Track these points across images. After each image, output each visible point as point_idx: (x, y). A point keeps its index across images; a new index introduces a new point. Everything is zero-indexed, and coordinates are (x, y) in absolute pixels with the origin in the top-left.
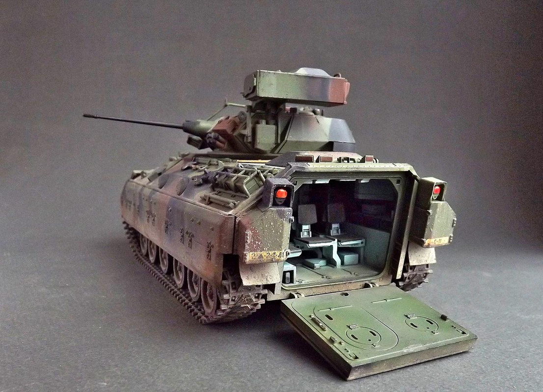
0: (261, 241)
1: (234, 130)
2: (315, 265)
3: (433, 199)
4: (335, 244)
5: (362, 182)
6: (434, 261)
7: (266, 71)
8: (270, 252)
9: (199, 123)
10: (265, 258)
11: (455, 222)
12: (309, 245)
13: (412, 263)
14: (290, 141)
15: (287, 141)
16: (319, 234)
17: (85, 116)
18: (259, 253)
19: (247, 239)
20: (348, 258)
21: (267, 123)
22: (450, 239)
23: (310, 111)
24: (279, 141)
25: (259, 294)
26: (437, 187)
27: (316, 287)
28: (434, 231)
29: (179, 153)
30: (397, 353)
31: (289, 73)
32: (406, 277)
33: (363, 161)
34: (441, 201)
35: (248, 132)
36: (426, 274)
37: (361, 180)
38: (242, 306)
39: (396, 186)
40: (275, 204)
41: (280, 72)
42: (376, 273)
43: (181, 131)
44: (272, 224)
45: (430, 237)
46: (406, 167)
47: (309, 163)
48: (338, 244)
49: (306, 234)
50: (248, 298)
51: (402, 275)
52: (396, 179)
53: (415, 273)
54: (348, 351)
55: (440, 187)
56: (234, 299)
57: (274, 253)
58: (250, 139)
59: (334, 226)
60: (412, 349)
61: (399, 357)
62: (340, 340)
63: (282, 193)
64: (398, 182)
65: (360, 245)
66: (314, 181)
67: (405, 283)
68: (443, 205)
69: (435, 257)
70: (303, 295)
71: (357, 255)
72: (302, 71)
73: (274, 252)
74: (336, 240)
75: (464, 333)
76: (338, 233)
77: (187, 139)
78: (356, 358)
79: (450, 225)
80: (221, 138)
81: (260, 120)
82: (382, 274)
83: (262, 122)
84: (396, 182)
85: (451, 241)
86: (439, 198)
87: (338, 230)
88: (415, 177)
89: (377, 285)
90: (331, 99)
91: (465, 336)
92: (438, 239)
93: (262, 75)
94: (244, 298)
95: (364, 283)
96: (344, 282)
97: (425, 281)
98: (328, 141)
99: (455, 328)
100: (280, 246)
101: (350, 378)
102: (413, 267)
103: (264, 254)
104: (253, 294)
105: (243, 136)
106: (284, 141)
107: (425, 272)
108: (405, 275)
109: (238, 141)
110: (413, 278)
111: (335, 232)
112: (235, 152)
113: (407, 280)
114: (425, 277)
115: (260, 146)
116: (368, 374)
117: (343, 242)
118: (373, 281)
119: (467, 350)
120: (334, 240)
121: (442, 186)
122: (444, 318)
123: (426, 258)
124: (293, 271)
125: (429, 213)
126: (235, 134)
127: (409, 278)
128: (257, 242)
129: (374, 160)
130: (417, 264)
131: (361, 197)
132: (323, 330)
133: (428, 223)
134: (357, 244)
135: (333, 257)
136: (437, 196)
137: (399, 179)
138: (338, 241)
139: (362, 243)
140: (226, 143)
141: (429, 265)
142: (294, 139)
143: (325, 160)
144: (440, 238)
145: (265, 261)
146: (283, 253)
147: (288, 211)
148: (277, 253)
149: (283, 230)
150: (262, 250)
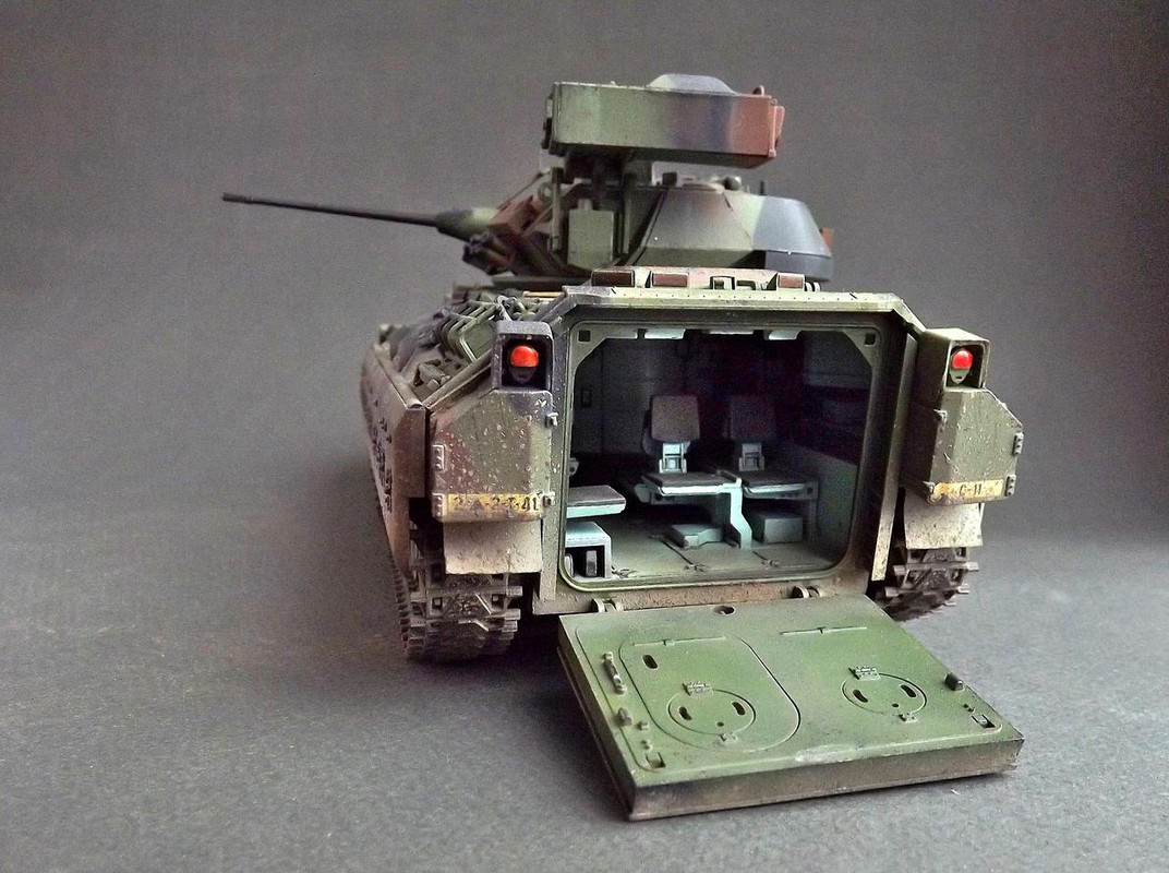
0: (474, 468)
1: (527, 224)
2: (687, 538)
3: (950, 383)
4: (735, 491)
5: (771, 338)
6: (978, 542)
7: (576, 84)
8: (500, 496)
9: (470, 213)
10: (488, 508)
11: (1020, 444)
12: (664, 489)
13: (914, 541)
14: (652, 249)
15: (645, 248)
16: (716, 468)
17: (228, 198)
18: (472, 496)
19: (439, 462)
20: (772, 525)
21: (596, 207)
22: (1007, 486)
23: (718, 182)
24: (626, 249)
25: (502, 597)
26: (963, 353)
27: (659, 589)
28: (957, 465)
29: (454, 283)
30: (777, 761)
31: (631, 87)
32: (902, 577)
33: (772, 286)
34: (976, 387)
35: (552, 228)
36: (961, 572)
37: (770, 332)
38: (460, 622)
39: (866, 350)
40: (508, 381)
41: (613, 85)
42: (829, 563)
43: (434, 230)
44: (499, 427)
45: (946, 479)
46: (884, 302)
47: (616, 289)
48: (744, 491)
49: (672, 464)
50: (474, 604)
51: (889, 572)
52: (864, 332)
53: (926, 567)
54: (647, 748)
55: (972, 353)
56: (438, 603)
57: (511, 499)
58: (555, 245)
59: (747, 449)
60: (821, 755)
61: (777, 772)
62: (645, 717)
63: (525, 354)
64: (869, 340)
65: (802, 497)
66: (641, 332)
67: (901, 592)
68: (979, 398)
69: (978, 531)
70: (619, 606)
71: (797, 521)
72: (664, 83)
73: (509, 496)
74: (739, 481)
75: (989, 725)
76: (758, 465)
77: (462, 253)
78: (662, 765)
79: (1006, 448)
80: (497, 242)
81: (580, 201)
82: (839, 567)
83: (583, 205)
84: (864, 339)
85: (1012, 491)
86: (971, 381)
87: (758, 459)
88: (910, 328)
89: (822, 594)
90: (734, 146)
91: (988, 733)
92: (971, 485)
93: (565, 95)
94: (463, 604)
95: (790, 586)
96: (735, 582)
97: (959, 588)
98: (750, 249)
99: (970, 710)
100: (526, 483)
101: (638, 814)
102: (919, 554)
103: (485, 498)
104: (485, 596)
105: (544, 237)
106: (639, 250)
107: (957, 566)
108: (898, 570)
109: (533, 249)
110: (921, 580)
111: (751, 462)
112: (531, 275)
113: (906, 585)
114: (959, 580)
115: (576, 260)
116: (690, 809)
117: (753, 486)
118: (813, 584)
119: (996, 770)
120: (734, 481)
121: (976, 350)
122: (951, 683)
123: (954, 533)
124: (603, 547)
125: (939, 418)
126: (528, 233)
127: (910, 579)
128: (465, 471)
129: (808, 285)
130: (927, 546)
131: (815, 380)
132: (617, 690)
133: (939, 442)
134: (796, 493)
135: (732, 522)
136: (964, 375)
137: (873, 332)
138: (743, 483)
139: (810, 491)
140: (513, 255)
141: (968, 552)
142: (664, 245)
143: (666, 283)
144: (978, 483)
145: (490, 517)
146: (535, 500)
147: (540, 398)
148: (519, 499)
149: (528, 444)
150: (479, 489)
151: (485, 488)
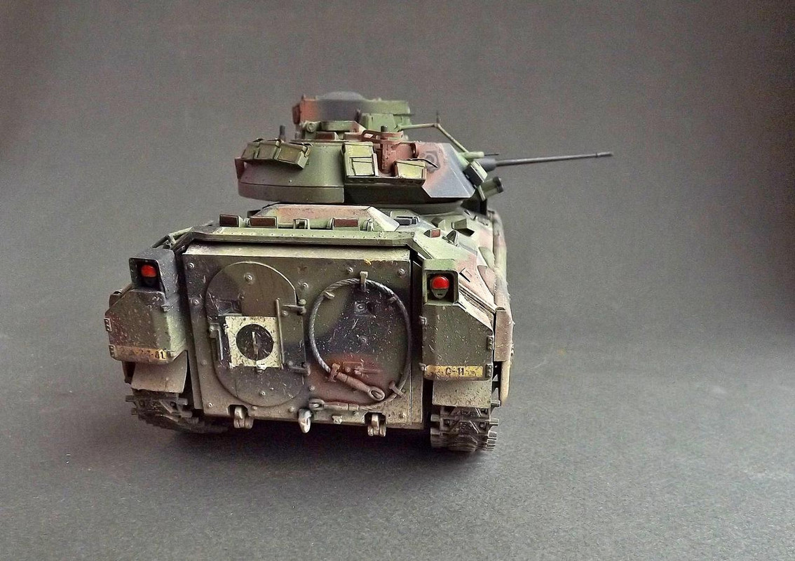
0: (127, 332)
10: (138, 355)
13: (438, 400)
18: (129, 348)
26: (441, 279)
28: (440, 354)
32: (439, 423)
36: (486, 424)
53: (456, 418)
57: (149, 351)
63: (149, 270)
68: (450, 309)
73: (148, 349)
79: (480, 345)
92: (454, 368)
100: (155, 343)
102: (450, 409)
103: (136, 350)
107: (481, 420)
108: (434, 417)
114: (485, 429)
123: (470, 397)
125: (422, 322)
130: (448, 405)
133: (425, 337)
136: (444, 293)
143: (259, 224)
144: (461, 367)
145: (139, 360)
146: (162, 353)
147: (155, 295)
148: (153, 351)
149: (152, 320)
150: (131, 343)
151: (134, 343)
